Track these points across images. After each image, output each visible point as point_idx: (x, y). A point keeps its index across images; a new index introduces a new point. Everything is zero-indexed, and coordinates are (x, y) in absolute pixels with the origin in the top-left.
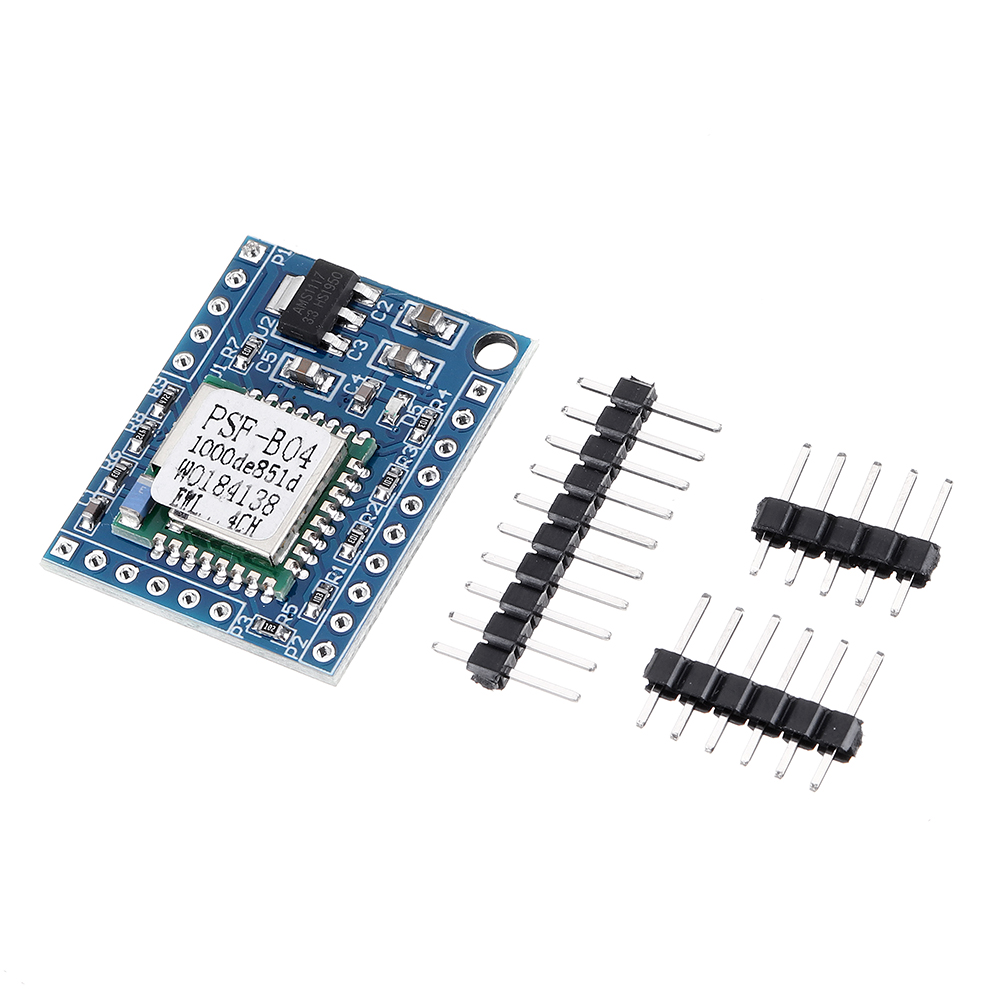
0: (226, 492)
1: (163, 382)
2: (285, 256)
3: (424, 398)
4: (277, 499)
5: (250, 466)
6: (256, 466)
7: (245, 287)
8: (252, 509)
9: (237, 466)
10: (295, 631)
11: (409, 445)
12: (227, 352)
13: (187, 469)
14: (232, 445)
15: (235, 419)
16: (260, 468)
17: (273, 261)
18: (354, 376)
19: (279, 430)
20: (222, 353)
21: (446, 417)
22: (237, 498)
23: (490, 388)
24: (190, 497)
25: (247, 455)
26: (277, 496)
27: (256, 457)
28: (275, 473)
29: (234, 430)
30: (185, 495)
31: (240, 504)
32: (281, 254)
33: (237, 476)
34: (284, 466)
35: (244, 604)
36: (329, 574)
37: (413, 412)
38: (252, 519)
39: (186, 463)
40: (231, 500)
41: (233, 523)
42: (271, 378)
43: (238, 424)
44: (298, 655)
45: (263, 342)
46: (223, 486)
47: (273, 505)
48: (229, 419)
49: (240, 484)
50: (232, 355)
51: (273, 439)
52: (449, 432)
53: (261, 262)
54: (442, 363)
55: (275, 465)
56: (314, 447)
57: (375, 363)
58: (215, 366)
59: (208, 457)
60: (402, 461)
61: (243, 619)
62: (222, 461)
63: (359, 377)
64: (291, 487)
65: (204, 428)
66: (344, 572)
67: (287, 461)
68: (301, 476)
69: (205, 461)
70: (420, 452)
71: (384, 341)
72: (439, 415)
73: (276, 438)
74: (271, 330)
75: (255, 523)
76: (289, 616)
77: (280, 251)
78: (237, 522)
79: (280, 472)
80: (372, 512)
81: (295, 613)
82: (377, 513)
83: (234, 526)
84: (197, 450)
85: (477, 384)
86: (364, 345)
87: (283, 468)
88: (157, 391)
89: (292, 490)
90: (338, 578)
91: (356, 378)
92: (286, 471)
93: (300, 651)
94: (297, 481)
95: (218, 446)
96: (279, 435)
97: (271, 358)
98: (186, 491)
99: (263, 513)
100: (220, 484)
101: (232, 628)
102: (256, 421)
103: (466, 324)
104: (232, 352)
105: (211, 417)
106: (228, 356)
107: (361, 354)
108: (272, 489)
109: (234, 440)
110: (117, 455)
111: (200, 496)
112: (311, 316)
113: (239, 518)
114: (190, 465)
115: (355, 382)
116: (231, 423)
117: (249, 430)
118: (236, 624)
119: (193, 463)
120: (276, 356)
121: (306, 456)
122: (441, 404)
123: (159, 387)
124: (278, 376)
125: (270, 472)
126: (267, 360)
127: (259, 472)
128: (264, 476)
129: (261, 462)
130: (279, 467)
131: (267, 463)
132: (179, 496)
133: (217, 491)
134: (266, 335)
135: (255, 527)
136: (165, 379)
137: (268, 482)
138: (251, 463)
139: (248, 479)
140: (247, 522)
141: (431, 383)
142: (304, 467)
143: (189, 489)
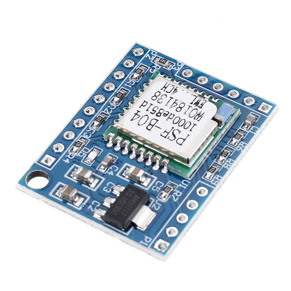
0: (179, 104)
1: (214, 182)
2: (144, 241)
3: (77, 160)
4: (153, 98)
5: (165, 115)
6: (162, 114)
7: (167, 227)
8: (165, 95)
9: (172, 116)
10: (151, 62)
11: (87, 138)
12: (179, 194)
13: (198, 116)
14: (174, 126)
15: (172, 137)
16: (160, 113)
17: (151, 239)
18: (112, 174)
19: (150, 130)
20: (181, 193)
21: (67, 150)
22: (173, 101)
23: (43, 161)
24: (197, 103)
25: (167, 120)
26: (153, 100)
27: (162, 118)
28: (153, 110)
29: (173, 133)
30: (199, 105)
31: (172, 98)
32: (145, 242)
33: (173, 111)
34: (148, 113)
35: (176, 75)
36: (133, 84)
37: (84, 154)
38: (166, 90)
39: (198, 120)
40: (176, 100)
41: (175, 90)
42: (156, 178)
43: (171, 135)
44: (151, 52)
45: (159, 197)
46: (180, 107)
47: (155, 96)
48: (175, 138)
49: (171, 107)
50: (175, 192)
51: (153, 126)
52: (66, 143)
53: (158, 239)
54: (66, 176)
55: (153, 114)
56: (132, 120)
57: (100, 180)
58: (185, 187)
59: (187, 121)
60: (92, 131)
61: (176, 69)
62: (180, 119)
63: (110, 173)
64: (145, 103)
65: (188, 135)
66: (126, 85)
67: (146, 115)
68: (140, 107)
69: (188, 119)
70: (82, 134)
71: (95, 190)
72: (71, 151)
73: (151, 126)
74: (154, 202)
75: (164, 88)
76: (154, 68)
77: (146, 244)
78: (174, 90)
79: (151, 110)
80: (109, 110)
81: (151, 69)
82: (107, 109)
83: (175, 88)
84: (192, 125)
85: (49, 164)
86: (106, 189)
87: (149, 112)
88: (217, 178)
89: (145, 101)
90: (129, 82)
91: (111, 173)
92: (147, 110)
93: (150, 53)
94: (142, 105)
95: (182, 126)
96: (149, 127)
97: (155, 188)
98: (199, 107)
99: (160, 92)
100: (181, 108)
101: (182, 66)
102: (161, 135)
103: (51, 194)
104: (176, 194)
105: (184, 140)
106: (178, 192)
107: (108, 185)
108: (155, 103)
109: (173, 128)
110: (238, 148)
111: (192, 103)
112: (130, 193)
113: (172, 92)
114: (196, 118)
115: (112, 172)
116: (174, 136)
117: (165, 132)
118: (180, 67)
119: (195, 119)
120: (153, 189)
121: (137, 116)
122: (69, 156)
123: (216, 180)
124: (152, 179)
125: (155, 111)
126: (157, 188)
127: (161, 111)
128: (159, 109)
129: (159, 116)
130: (151, 113)
131: (157, 115)
132: (202, 105)
133: (183, 105)
134: (157, 200)
135: (164, 87)
136: (212, 183)
137: (157, 107)
138: (165, 116)
139: (167, 109)
140: (168, 89)
141: (72, 167)
142: (138, 111)
143: (197, 107)
